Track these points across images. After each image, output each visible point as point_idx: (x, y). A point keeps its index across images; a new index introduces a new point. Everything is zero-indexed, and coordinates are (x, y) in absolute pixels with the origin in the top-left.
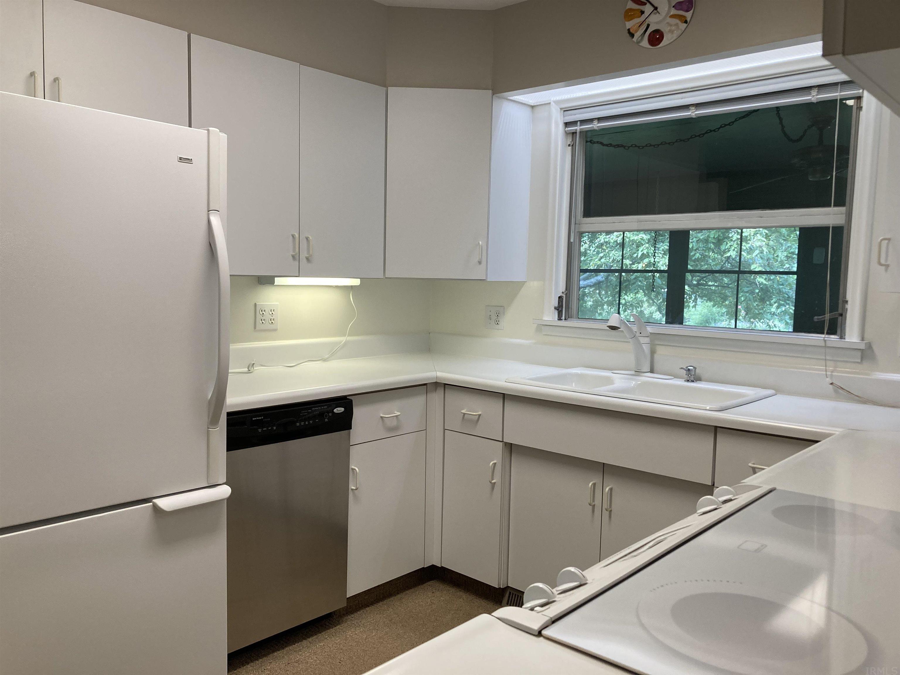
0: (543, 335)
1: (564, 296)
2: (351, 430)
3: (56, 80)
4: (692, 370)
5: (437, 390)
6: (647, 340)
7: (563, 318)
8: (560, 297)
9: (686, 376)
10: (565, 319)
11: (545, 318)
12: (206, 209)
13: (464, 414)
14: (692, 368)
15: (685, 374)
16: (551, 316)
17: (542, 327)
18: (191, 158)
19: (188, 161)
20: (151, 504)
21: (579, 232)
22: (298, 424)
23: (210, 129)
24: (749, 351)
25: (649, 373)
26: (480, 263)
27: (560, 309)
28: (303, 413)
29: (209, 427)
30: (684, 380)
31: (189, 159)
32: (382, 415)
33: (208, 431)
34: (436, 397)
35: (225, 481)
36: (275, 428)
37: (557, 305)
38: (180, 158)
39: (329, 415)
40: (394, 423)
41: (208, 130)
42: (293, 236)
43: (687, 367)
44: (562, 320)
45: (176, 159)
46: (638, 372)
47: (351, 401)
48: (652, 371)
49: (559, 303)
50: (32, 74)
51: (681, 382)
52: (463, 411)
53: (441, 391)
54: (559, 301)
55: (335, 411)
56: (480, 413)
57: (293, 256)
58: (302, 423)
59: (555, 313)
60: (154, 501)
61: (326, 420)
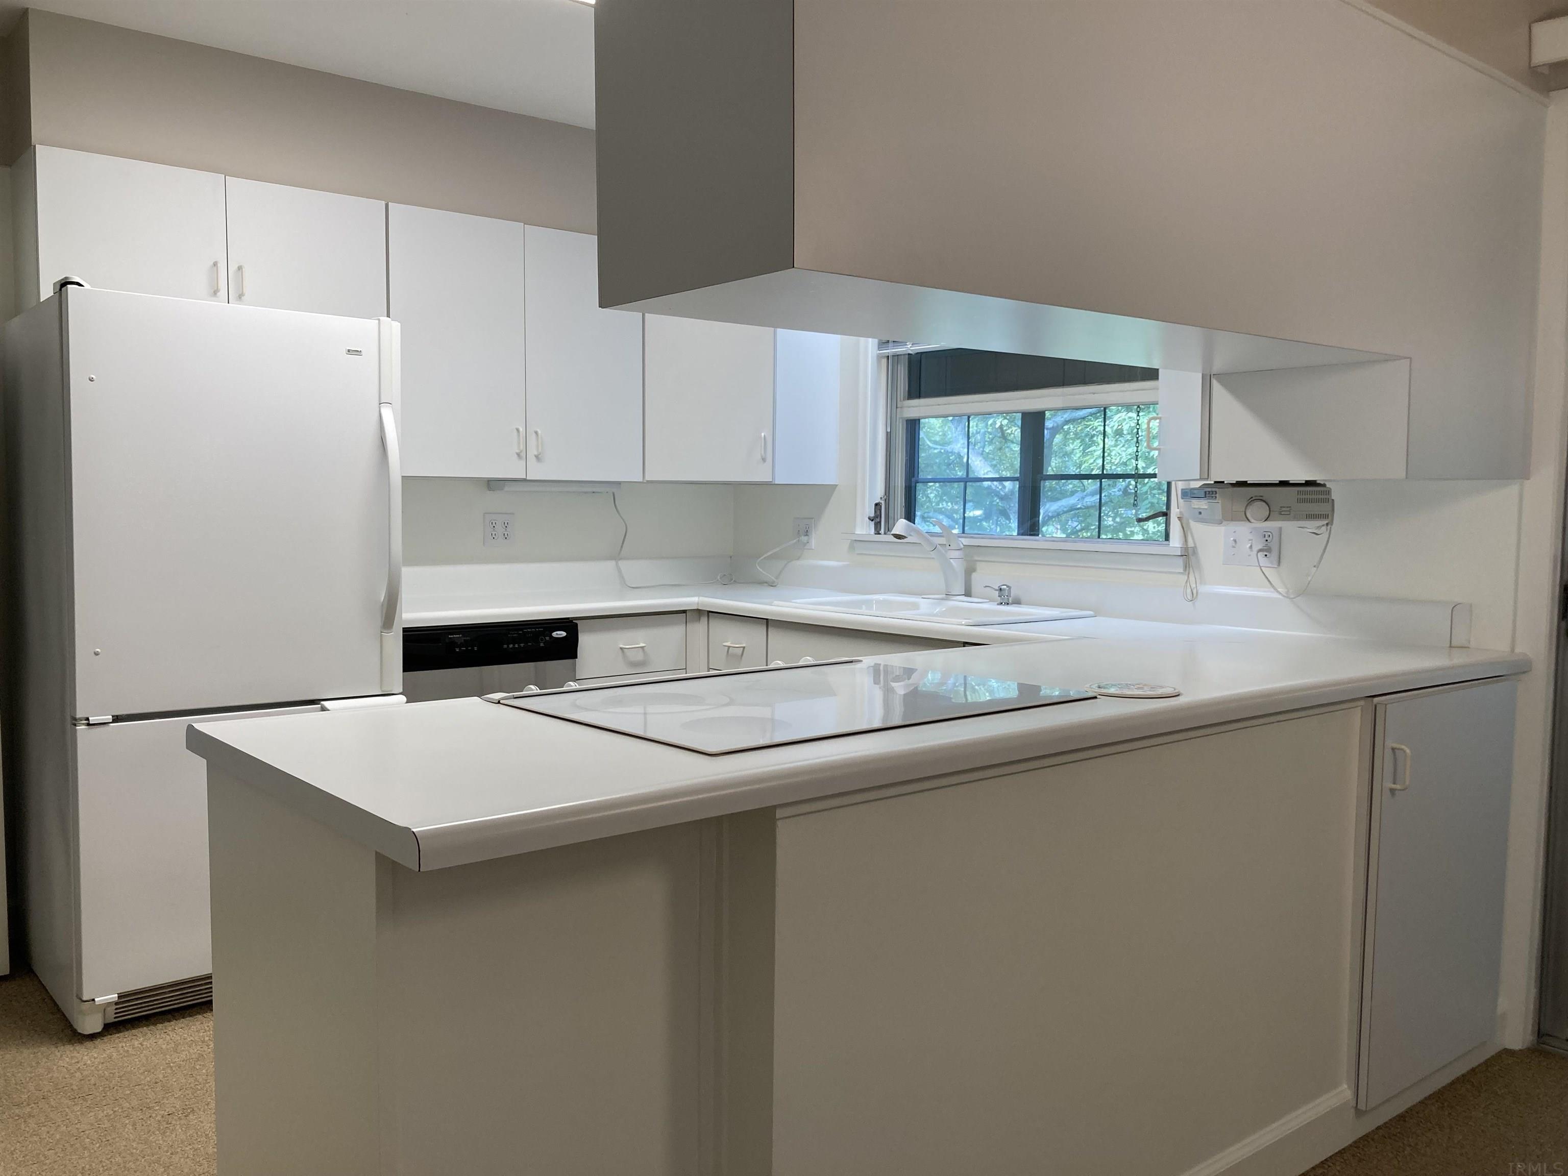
0: (858, 554)
1: (883, 502)
2: (577, 659)
3: (240, 268)
4: (1004, 590)
5: (701, 620)
6: (957, 554)
7: (882, 531)
8: (876, 505)
9: (999, 598)
10: (885, 534)
11: (858, 532)
12: (377, 402)
13: (729, 647)
14: (1005, 587)
15: (998, 595)
16: (865, 529)
17: (856, 543)
18: (361, 350)
19: (358, 353)
20: (320, 706)
21: (902, 418)
22: (505, 646)
23: (381, 318)
24: (1090, 565)
25: (963, 596)
26: (764, 460)
27: (878, 520)
28: (511, 634)
29: (382, 631)
30: (997, 603)
31: (358, 351)
32: (622, 646)
33: (381, 635)
34: (699, 628)
35: (401, 690)
36: (476, 649)
37: (872, 515)
38: (349, 351)
39: (545, 639)
40: (640, 657)
41: (379, 320)
42: (518, 430)
43: (999, 587)
44: (880, 534)
45: (345, 352)
46: (948, 595)
47: (576, 625)
48: (968, 593)
49: (875, 512)
50: (215, 264)
51: (993, 607)
52: (728, 644)
53: (704, 620)
54: (875, 509)
55: (555, 634)
56: (744, 645)
57: (518, 455)
58: (511, 646)
59: (869, 526)
60: (323, 702)
61: (542, 645)
